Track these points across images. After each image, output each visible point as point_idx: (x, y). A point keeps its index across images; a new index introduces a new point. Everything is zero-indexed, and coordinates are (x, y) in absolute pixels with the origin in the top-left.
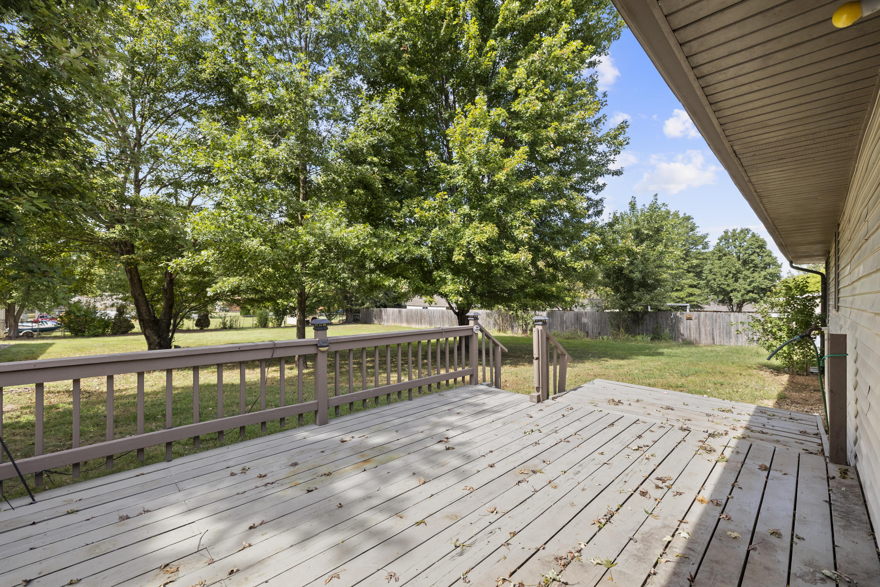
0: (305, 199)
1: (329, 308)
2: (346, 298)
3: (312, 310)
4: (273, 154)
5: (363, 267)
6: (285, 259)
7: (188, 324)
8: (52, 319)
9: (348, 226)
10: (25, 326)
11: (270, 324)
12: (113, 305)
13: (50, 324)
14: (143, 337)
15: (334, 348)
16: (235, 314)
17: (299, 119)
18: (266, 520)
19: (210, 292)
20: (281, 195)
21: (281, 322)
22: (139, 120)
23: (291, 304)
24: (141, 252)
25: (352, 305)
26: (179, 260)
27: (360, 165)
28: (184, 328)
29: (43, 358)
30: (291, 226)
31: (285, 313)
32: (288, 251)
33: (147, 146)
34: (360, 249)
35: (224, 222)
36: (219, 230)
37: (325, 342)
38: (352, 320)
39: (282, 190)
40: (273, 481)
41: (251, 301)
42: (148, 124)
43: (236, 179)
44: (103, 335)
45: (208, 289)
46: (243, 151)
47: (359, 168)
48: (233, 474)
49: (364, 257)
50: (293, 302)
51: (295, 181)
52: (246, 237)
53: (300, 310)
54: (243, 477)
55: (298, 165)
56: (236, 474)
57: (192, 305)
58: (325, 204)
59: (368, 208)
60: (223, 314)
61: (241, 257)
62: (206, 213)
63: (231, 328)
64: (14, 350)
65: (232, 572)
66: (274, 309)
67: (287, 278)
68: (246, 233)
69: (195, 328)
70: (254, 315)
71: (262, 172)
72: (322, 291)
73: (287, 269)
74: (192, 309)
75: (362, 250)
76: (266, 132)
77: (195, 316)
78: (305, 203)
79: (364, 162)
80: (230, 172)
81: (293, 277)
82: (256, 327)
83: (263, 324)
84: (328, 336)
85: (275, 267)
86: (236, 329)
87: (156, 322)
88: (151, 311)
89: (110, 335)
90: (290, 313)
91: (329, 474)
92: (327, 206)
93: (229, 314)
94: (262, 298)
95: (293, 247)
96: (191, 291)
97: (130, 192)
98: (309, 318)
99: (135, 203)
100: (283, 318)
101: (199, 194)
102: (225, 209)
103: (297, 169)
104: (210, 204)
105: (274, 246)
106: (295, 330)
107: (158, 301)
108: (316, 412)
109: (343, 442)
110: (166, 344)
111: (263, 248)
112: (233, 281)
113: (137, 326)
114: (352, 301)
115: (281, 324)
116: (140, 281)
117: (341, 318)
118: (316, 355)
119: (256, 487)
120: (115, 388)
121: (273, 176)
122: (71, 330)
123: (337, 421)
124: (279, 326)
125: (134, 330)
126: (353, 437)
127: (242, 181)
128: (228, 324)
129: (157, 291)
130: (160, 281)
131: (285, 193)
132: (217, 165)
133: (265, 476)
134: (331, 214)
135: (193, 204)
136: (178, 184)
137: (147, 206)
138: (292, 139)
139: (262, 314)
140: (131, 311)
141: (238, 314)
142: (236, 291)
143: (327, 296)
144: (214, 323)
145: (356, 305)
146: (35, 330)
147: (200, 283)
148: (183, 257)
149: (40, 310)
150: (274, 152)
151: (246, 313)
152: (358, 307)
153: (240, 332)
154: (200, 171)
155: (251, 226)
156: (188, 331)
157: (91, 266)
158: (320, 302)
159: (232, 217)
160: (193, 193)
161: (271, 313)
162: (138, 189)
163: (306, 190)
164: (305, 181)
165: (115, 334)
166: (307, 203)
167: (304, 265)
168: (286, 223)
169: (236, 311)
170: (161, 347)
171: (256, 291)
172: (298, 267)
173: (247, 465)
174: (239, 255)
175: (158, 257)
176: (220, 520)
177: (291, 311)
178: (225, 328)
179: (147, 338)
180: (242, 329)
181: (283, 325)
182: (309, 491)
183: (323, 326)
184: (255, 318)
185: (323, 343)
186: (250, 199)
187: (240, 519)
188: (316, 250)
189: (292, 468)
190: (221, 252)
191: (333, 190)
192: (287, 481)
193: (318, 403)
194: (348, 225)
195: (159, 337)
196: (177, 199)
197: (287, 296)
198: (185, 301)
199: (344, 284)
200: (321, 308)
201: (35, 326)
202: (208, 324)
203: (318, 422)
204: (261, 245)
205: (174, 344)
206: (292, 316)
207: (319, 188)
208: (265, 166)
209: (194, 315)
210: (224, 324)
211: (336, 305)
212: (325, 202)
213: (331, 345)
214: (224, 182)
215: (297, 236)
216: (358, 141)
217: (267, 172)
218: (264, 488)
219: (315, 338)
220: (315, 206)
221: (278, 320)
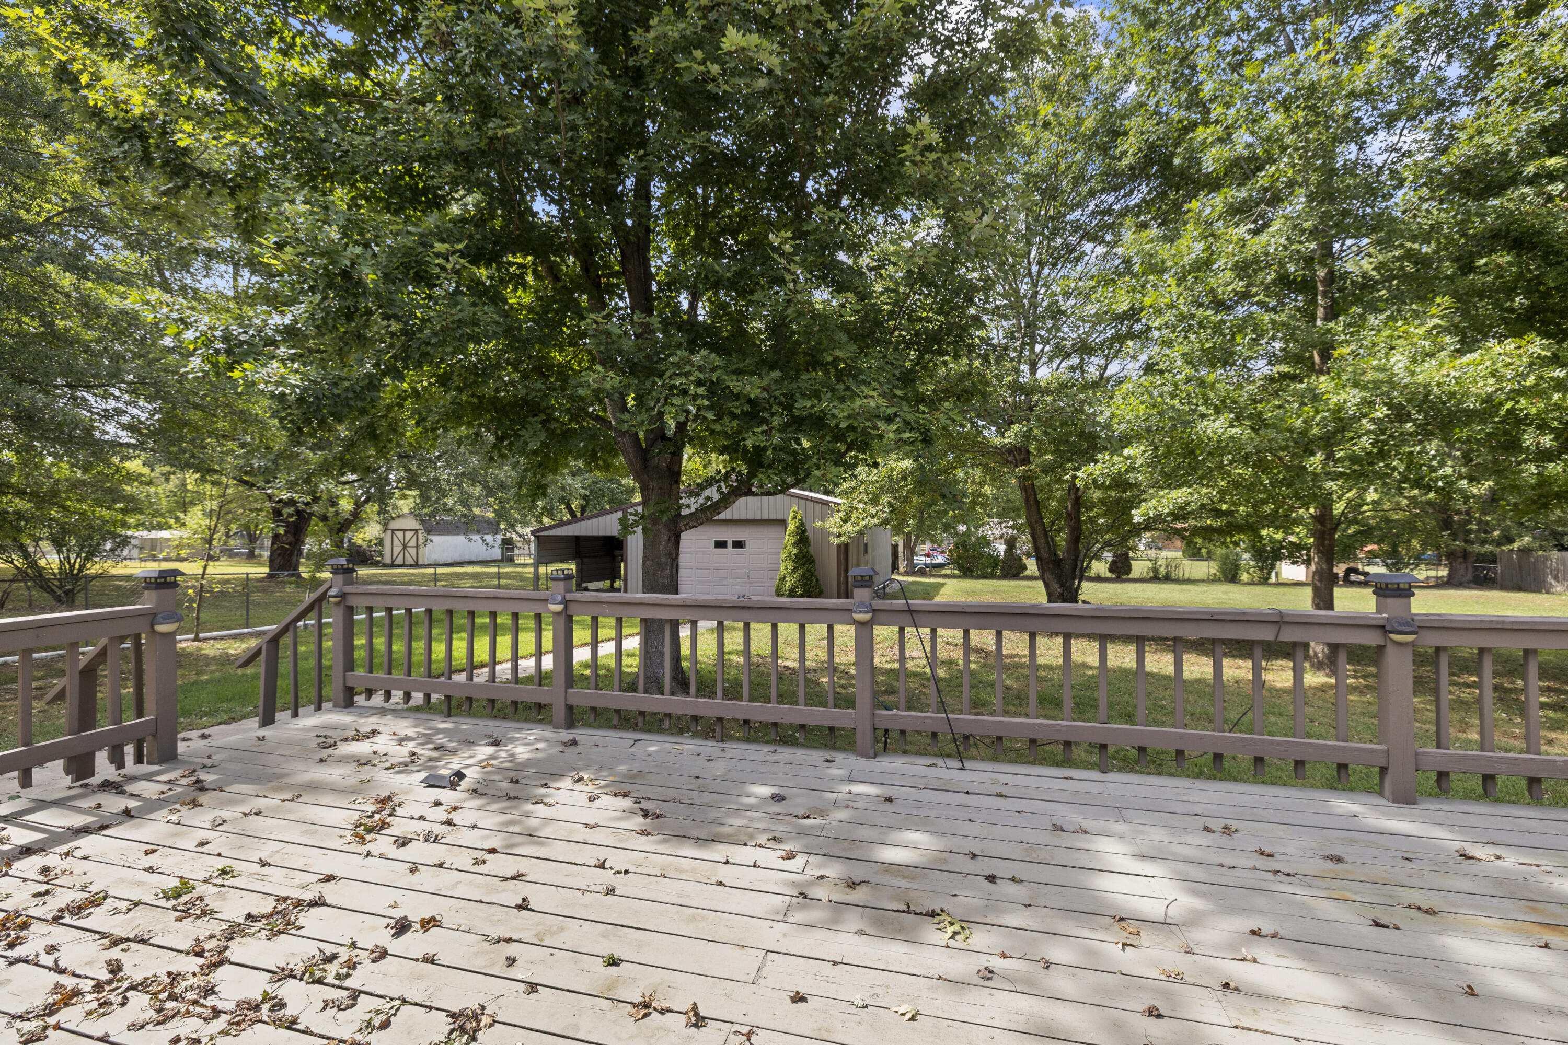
0: (1332, 314)
1: (1394, 547)
2: (1447, 524)
3: (1348, 551)
4: (1254, 248)
5: (1514, 445)
6: (1283, 449)
7: (1099, 567)
8: (943, 552)
9: (1460, 352)
10: (920, 560)
11: (1245, 577)
12: (1002, 536)
13: (940, 560)
14: (1040, 584)
15: (1431, 640)
16: (1172, 554)
17: (1313, 156)
18: (1282, 933)
19: (1137, 516)
20: (1273, 322)
21: (1269, 574)
22: (1035, 269)
23: (1293, 539)
24: (1038, 461)
25: (1466, 541)
26: (1091, 467)
27: (1496, 195)
28: (1092, 573)
29: (937, 599)
30: (1294, 378)
31: (1276, 556)
32: (1291, 431)
33: (1045, 304)
34: (1501, 404)
35: (1161, 396)
36: (1154, 411)
37: (1407, 624)
38: (1469, 577)
39: (1274, 310)
40: (1292, 872)
41: (1207, 532)
42: (1046, 271)
43: (1182, 318)
44: (991, 576)
45: (1134, 512)
46: (1196, 261)
47: (1494, 202)
48: (1207, 829)
49: (1517, 421)
50: (1299, 534)
51: (1306, 286)
52: (1203, 416)
53: (1319, 552)
54: (1224, 840)
55: (1314, 251)
56: (1213, 832)
57: (1107, 537)
58: (1383, 317)
59: (1527, 294)
60: (1153, 553)
61: (1192, 452)
62: (1130, 386)
63: (1167, 579)
64: (913, 587)
65: (1226, 985)
66: (1253, 547)
67: (1289, 486)
68: (1202, 409)
69: (1109, 575)
70: (1210, 556)
71: (1230, 288)
72: (1374, 510)
73: (1287, 468)
74: (1107, 544)
75: (1509, 405)
76: (1238, 211)
77: (1108, 555)
78: (1331, 325)
79: (1514, 181)
80: (1171, 306)
81: (1304, 482)
82: (1213, 580)
83: (1230, 574)
84: (1413, 611)
85: (1261, 465)
86: (1178, 581)
87: (1058, 562)
88: (1052, 548)
89: (999, 578)
90: (1291, 556)
91: (1430, 912)
92: (1391, 318)
93: (1164, 554)
94: (1229, 525)
95: (1305, 422)
96: (1104, 515)
97: (1025, 378)
98: (1340, 569)
99: (1029, 390)
100: (1273, 567)
101: (1116, 355)
102: (1161, 372)
103: (1309, 261)
104: (1133, 368)
105: (1259, 423)
106: (1309, 591)
107: (1059, 531)
108: (1383, 771)
109: (1465, 856)
110: (1071, 596)
111: (1234, 431)
112: (1179, 495)
113: (1032, 566)
114: (1470, 531)
115: (1269, 578)
116: (1037, 502)
117: (1432, 573)
118: (1381, 649)
119: (1255, 868)
120: (1005, 652)
121: (1254, 290)
122: (960, 567)
123: (1445, 807)
124: (1265, 581)
125: (1027, 573)
126: (1499, 857)
127: (1193, 316)
128: (1162, 571)
129: (1058, 515)
130: (1061, 501)
131: (1283, 317)
132: (1147, 301)
133: (1270, 856)
134: (1407, 335)
135: (1108, 373)
136: (1084, 349)
137: (1046, 391)
138: (1298, 203)
139: (1226, 557)
140: (1024, 544)
141: (1179, 554)
142: (1180, 513)
143: (1387, 520)
144: (1139, 568)
145: (1483, 542)
146: (927, 566)
147: (1118, 501)
148: (1096, 462)
149: (933, 542)
150: (1256, 245)
151: (1194, 554)
152: (1489, 548)
153: (1184, 587)
154: (1120, 318)
155: (1212, 395)
156: (1098, 579)
157: (981, 485)
158: (1367, 534)
159: (1176, 385)
160: (1107, 357)
161: (1246, 556)
162: (1034, 370)
163: (1332, 298)
164: (1331, 278)
165: (1004, 577)
166: (1337, 326)
167: (1330, 456)
168: (1283, 376)
169: (1176, 549)
170: (1064, 601)
171: (1218, 513)
172: (1316, 461)
173: (1234, 825)
174: (1190, 451)
175: (1061, 465)
176: (1195, 893)
177: (1294, 552)
178: (1156, 578)
179: (1047, 585)
180: (1189, 581)
181: (1273, 579)
182: (1377, 924)
183: (1398, 589)
184: (1212, 564)
185: (1400, 624)
186: (1207, 346)
187: (1230, 909)
188: (1364, 421)
189: (1330, 865)
190: (1156, 448)
191: (1406, 277)
192: (1319, 882)
193: (1387, 753)
194: (1457, 351)
195: (1062, 585)
196: (1083, 372)
197: (1286, 523)
198: (1097, 532)
199: (1447, 491)
200: (1369, 548)
201: (928, 561)
202: (1128, 569)
203: (1387, 792)
204: (1231, 426)
205: (1081, 597)
206: (1293, 563)
207: (1366, 285)
208: (1238, 276)
209: (1106, 554)
210: (1156, 570)
211: (1415, 543)
212: (1381, 311)
213: (1421, 632)
214: (1159, 329)
215: (1315, 397)
216: (1489, 139)
217: (1240, 285)
218: (1270, 876)
219: (1379, 610)
220: (1359, 323)
221: (1261, 569)
